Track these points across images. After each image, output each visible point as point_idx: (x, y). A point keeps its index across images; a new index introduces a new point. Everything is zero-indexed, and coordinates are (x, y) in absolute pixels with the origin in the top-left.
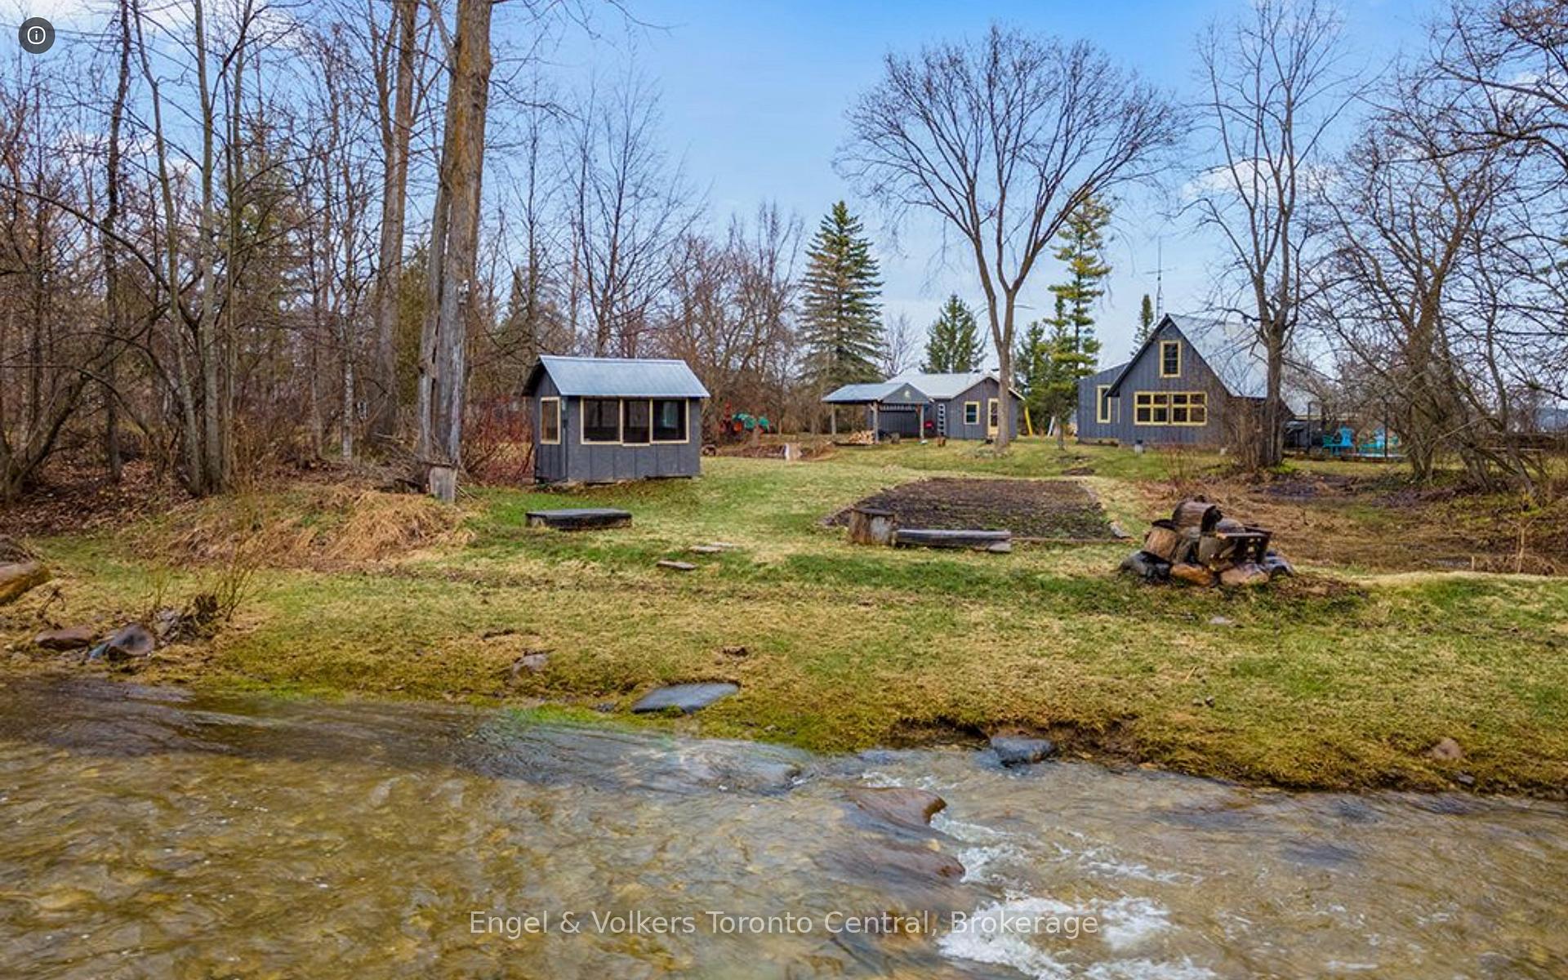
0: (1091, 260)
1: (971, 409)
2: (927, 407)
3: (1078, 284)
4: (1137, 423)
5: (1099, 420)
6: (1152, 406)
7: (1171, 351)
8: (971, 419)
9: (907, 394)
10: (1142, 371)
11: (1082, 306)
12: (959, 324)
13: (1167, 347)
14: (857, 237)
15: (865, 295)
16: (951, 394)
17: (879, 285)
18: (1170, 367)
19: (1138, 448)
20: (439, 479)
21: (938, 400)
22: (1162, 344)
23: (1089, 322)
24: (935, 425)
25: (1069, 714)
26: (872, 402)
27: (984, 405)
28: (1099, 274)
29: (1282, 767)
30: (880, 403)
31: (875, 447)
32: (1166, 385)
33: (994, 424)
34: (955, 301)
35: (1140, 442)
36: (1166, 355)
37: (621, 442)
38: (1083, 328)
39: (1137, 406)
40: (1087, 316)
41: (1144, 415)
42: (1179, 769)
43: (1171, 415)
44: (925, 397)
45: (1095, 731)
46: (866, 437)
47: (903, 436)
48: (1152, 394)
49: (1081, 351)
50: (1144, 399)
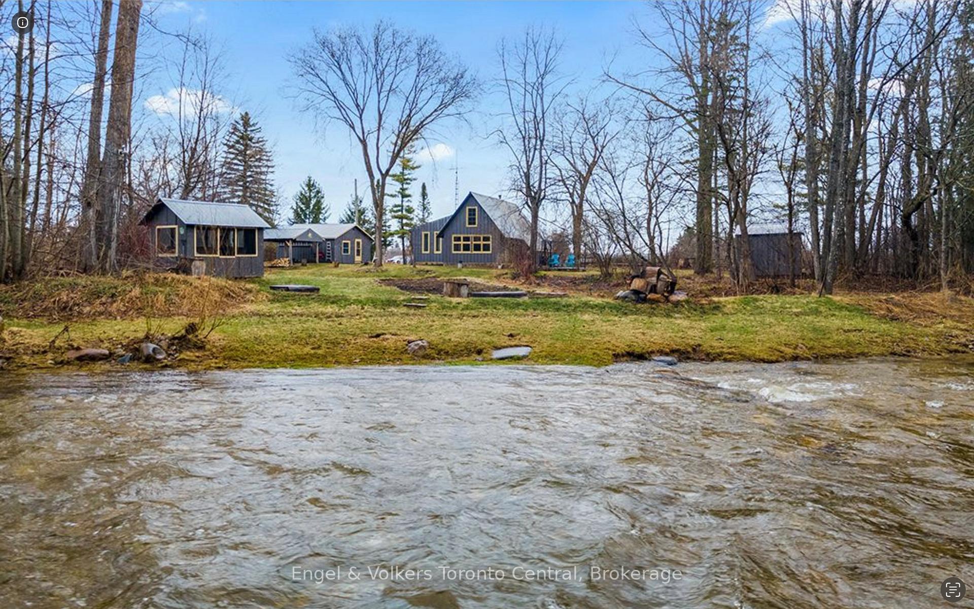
0: (409, 161)
1: (346, 245)
2: (320, 243)
3: (402, 173)
4: (454, 252)
5: (423, 252)
6: (462, 243)
7: (472, 212)
8: (346, 251)
9: (310, 235)
10: (456, 224)
11: (405, 186)
12: (313, 195)
13: (470, 210)
14: (258, 135)
15: (261, 173)
16: (335, 236)
17: (273, 167)
18: (472, 221)
19: (459, 265)
20: (197, 268)
21: (327, 240)
22: (467, 208)
23: (409, 196)
24: (324, 255)
25: (675, 347)
26: (288, 240)
27: (353, 243)
28: (413, 168)
29: (764, 356)
30: (294, 241)
31: (290, 268)
32: (469, 231)
33: (358, 255)
34: (310, 181)
35: (461, 262)
36: (470, 215)
37: (218, 255)
38: (406, 199)
39: (454, 243)
40: (407, 192)
41: (457, 248)
42: (725, 360)
43: (472, 247)
44: (320, 238)
45: (688, 352)
46: (284, 262)
47: (308, 262)
48: (462, 236)
49: (404, 213)
50: (458, 239)
